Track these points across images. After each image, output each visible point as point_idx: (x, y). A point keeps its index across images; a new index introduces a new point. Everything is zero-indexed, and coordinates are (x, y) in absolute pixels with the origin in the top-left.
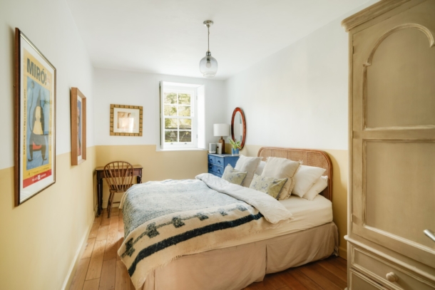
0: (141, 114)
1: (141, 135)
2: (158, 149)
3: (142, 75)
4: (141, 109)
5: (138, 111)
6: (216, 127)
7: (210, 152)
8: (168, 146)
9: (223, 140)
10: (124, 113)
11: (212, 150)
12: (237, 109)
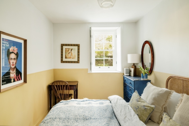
0: (79, 49)
1: (79, 63)
2: (89, 72)
3: (80, 24)
4: (78, 46)
5: (77, 47)
6: (129, 56)
7: (125, 74)
8: (96, 69)
9: (134, 66)
10: (69, 49)
11: (126, 73)
12: (146, 42)
